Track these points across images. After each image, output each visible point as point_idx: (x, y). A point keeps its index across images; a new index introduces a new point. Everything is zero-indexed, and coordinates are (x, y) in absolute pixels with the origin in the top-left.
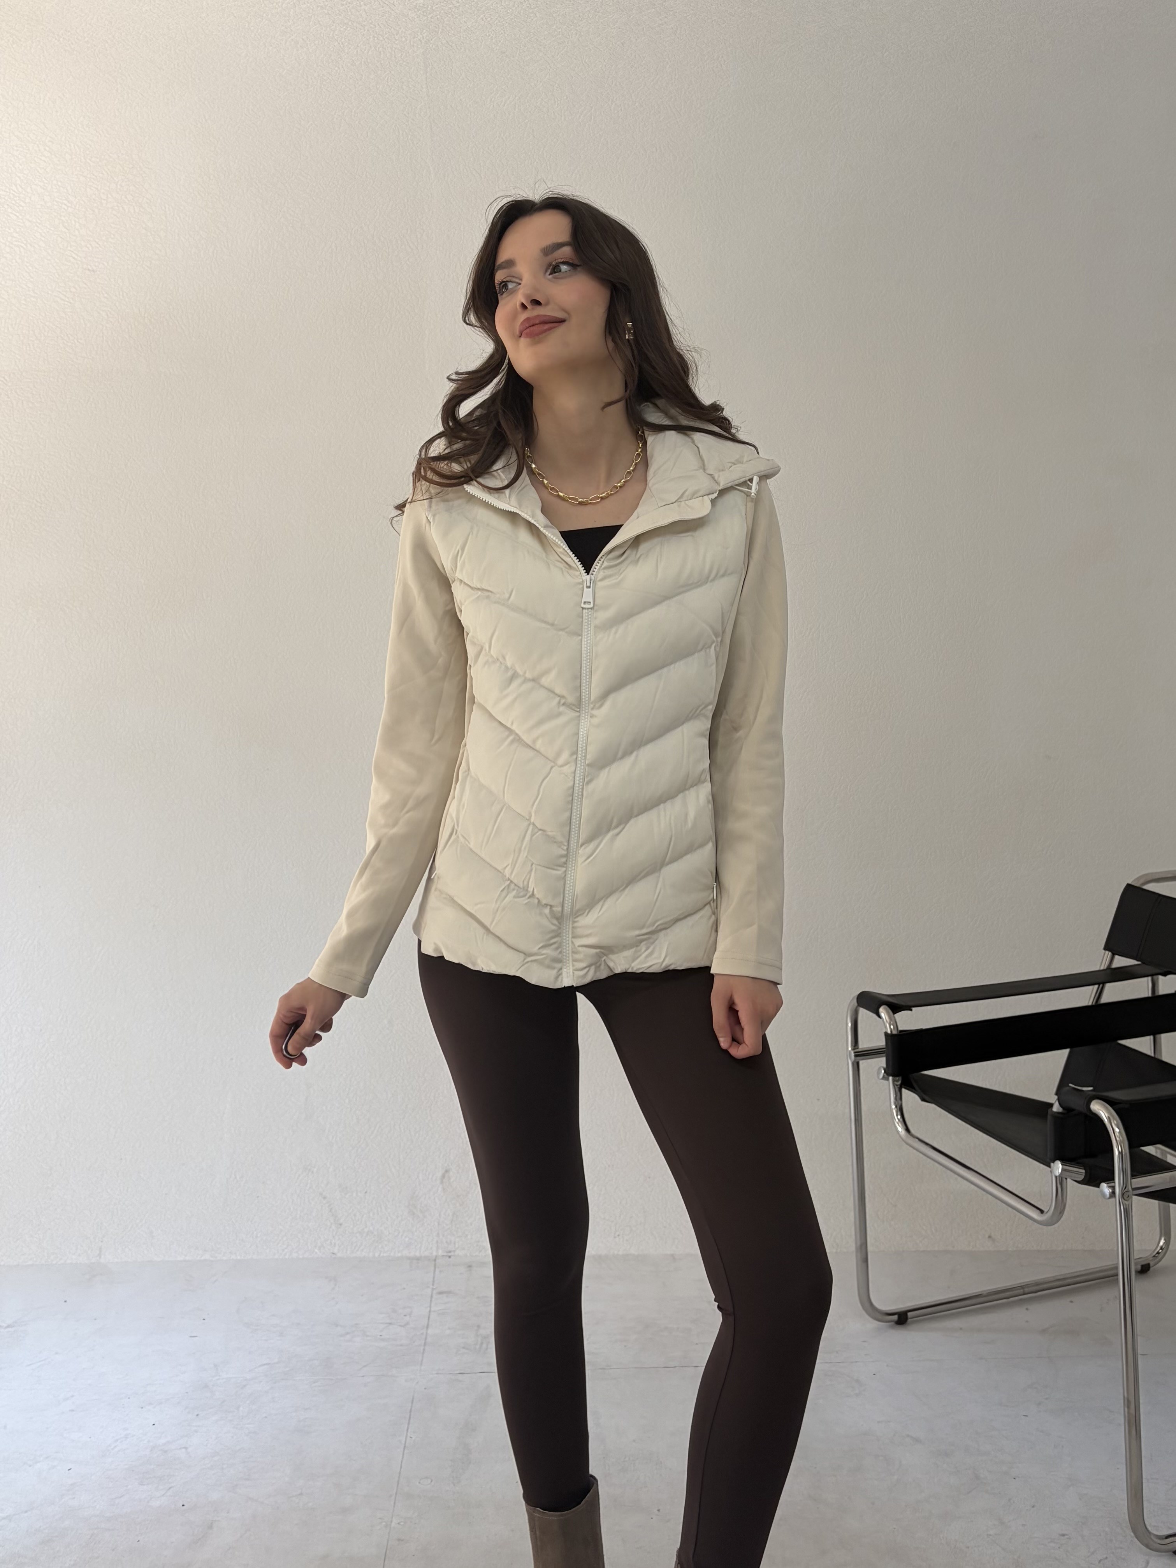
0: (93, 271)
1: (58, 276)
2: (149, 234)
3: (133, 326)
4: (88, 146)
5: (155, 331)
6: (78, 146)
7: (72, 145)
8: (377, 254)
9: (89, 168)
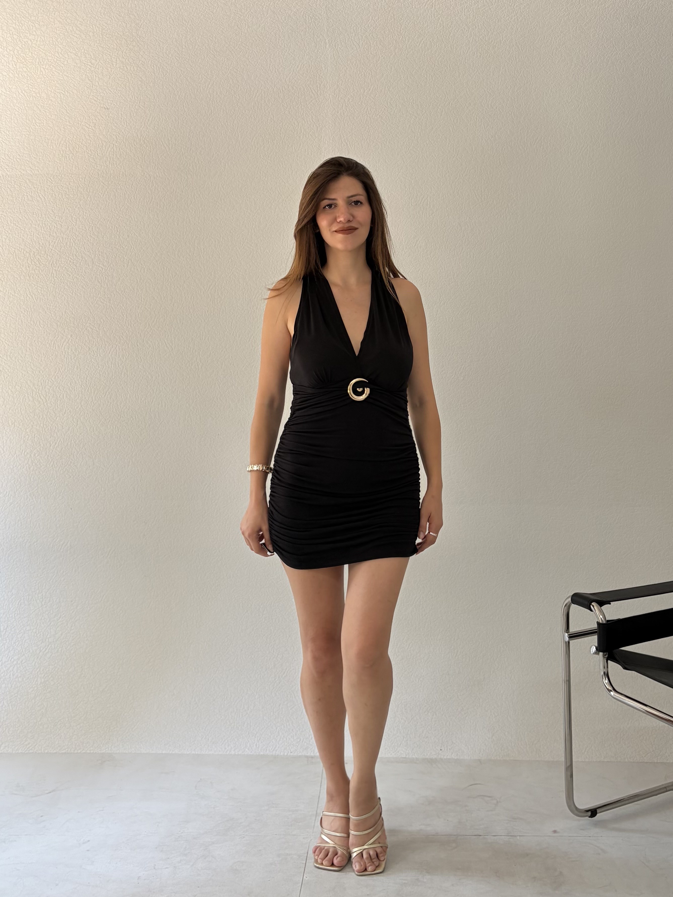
0: (108, 109)
1: (84, 112)
2: (143, 85)
3: (133, 145)
4: (104, 27)
5: (147, 148)
6: (98, 27)
7: (94, 26)
8: (291, 98)
9: (105, 42)
